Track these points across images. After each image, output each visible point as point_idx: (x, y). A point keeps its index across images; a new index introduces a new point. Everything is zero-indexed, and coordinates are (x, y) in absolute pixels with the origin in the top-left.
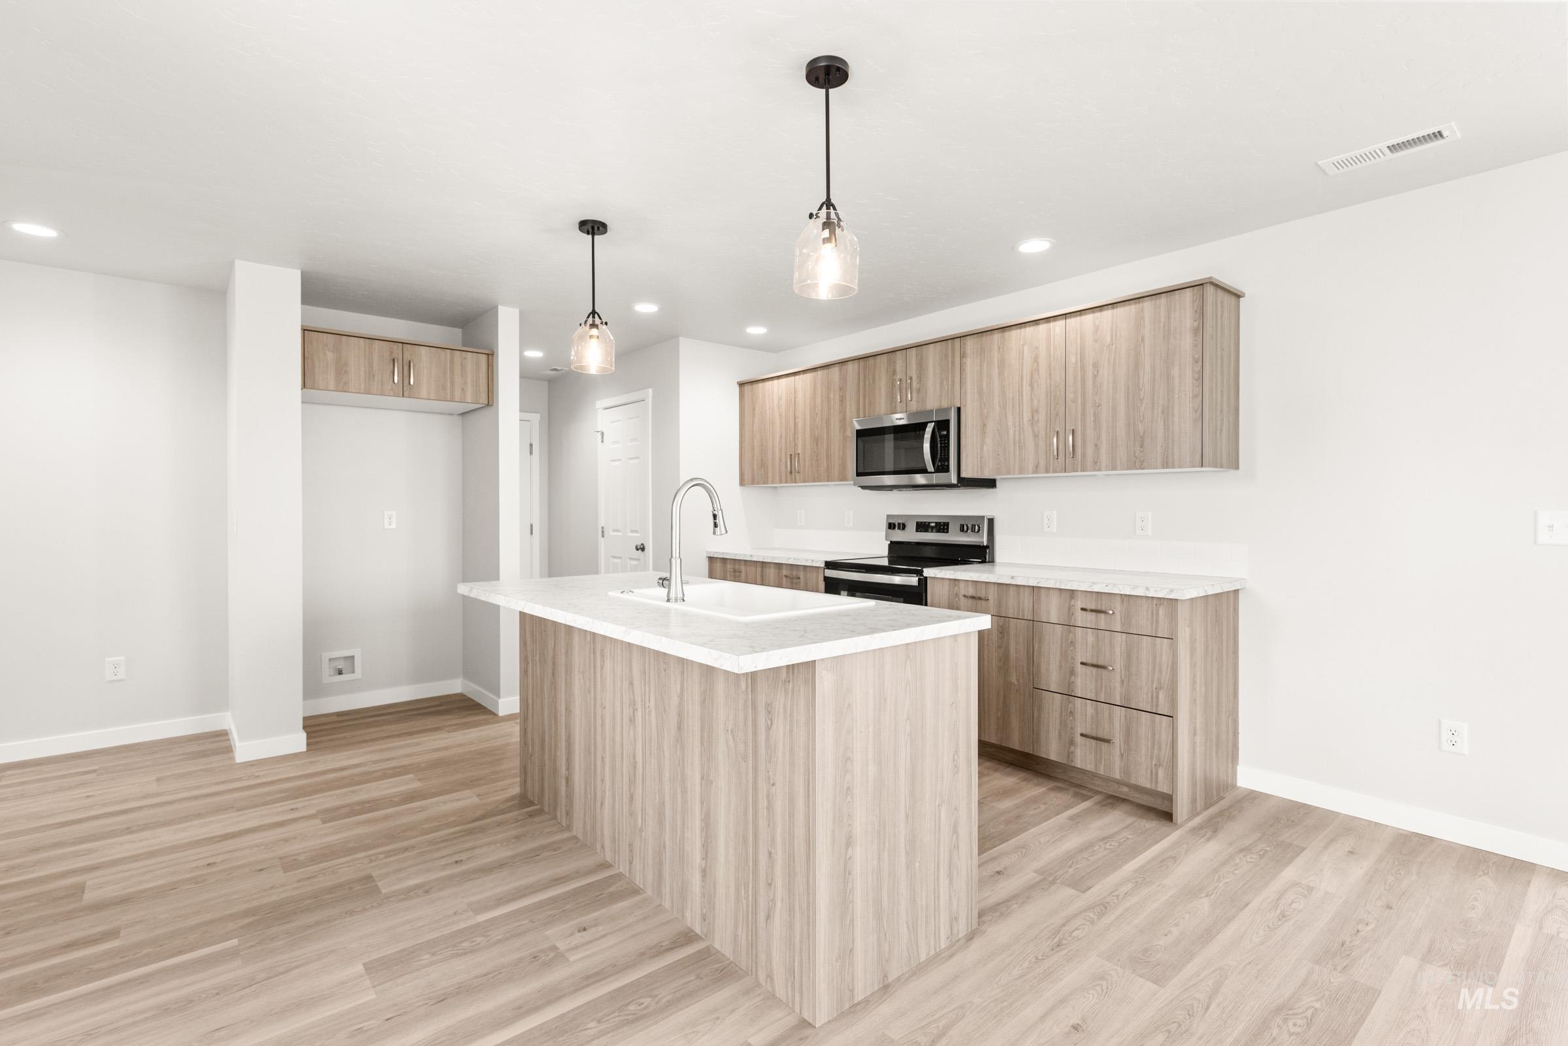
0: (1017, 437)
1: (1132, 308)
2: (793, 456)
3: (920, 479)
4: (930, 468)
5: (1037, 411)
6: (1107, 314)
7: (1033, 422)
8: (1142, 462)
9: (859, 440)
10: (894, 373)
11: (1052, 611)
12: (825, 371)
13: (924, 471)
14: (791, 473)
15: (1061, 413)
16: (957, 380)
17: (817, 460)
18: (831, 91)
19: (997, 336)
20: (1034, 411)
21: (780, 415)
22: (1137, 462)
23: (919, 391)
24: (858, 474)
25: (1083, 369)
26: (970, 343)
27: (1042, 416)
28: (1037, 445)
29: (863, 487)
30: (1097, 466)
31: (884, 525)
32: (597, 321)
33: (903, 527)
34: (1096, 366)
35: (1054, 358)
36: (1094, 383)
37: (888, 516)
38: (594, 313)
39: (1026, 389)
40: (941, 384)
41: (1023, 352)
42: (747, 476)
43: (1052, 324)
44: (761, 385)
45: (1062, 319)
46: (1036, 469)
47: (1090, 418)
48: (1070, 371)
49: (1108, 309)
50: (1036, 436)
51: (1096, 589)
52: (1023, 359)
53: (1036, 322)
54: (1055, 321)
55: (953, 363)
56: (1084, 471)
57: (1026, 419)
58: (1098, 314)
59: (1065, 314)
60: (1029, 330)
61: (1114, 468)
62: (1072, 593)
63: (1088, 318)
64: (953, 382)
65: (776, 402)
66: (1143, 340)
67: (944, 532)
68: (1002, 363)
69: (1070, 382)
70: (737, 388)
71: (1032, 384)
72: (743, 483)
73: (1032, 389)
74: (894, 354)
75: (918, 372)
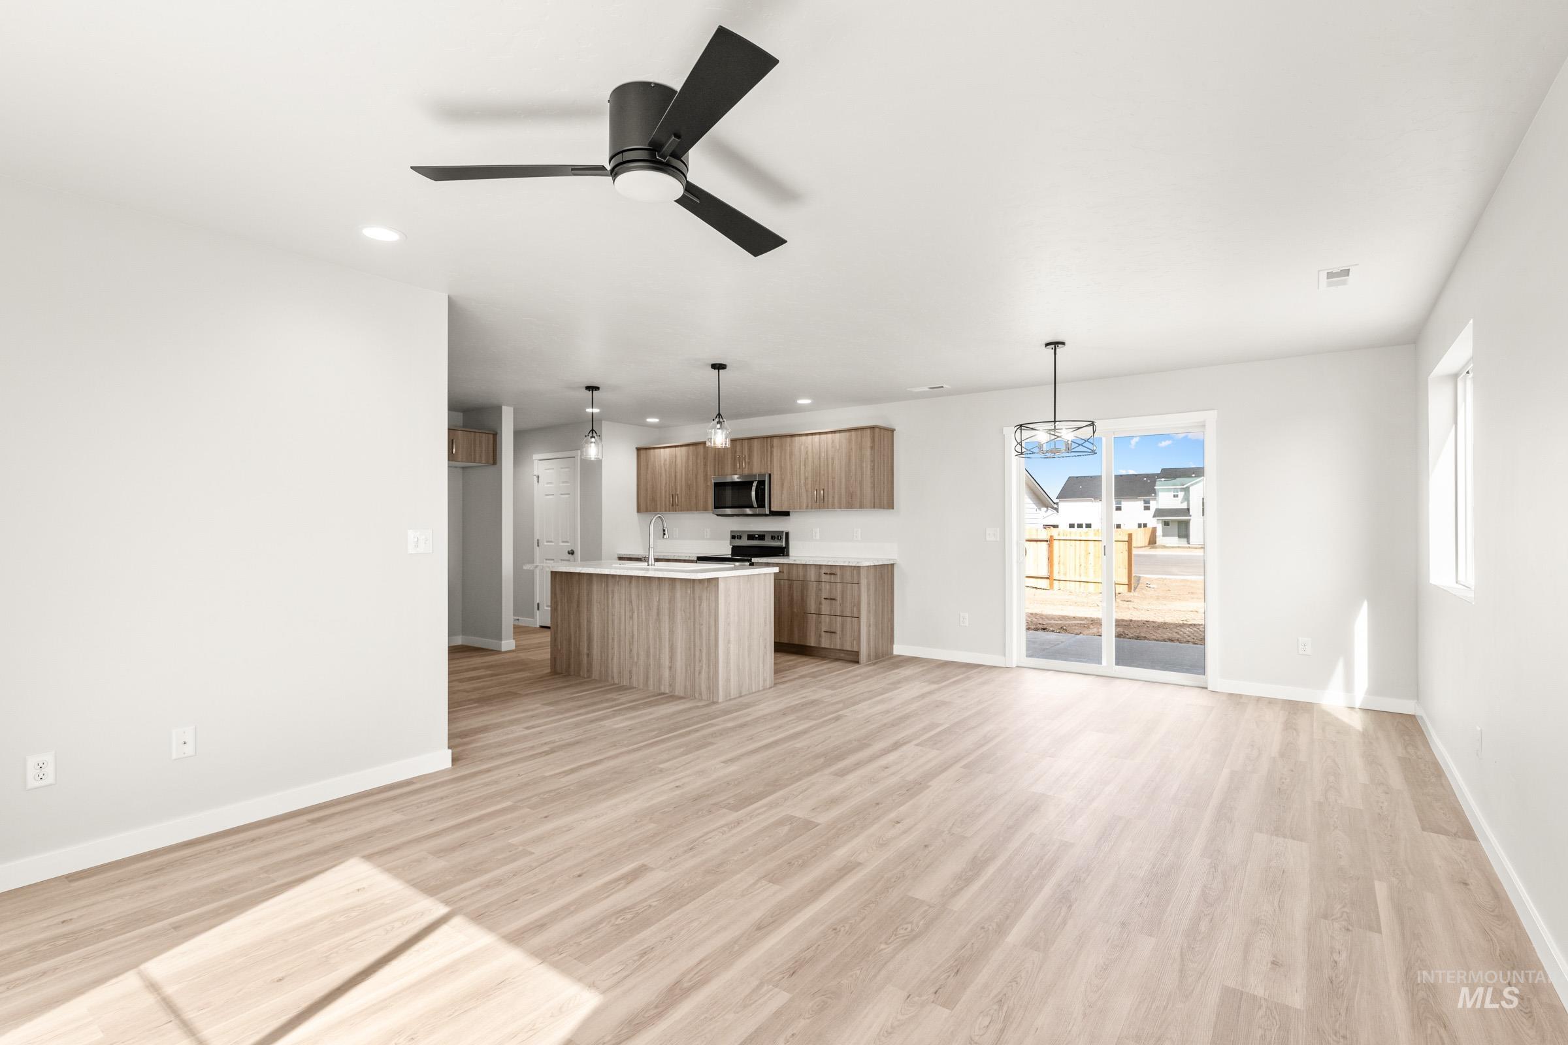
0: (798, 491)
1: (847, 434)
2: (674, 496)
3: (748, 511)
4: (755, 505)
5: (807, 478)
6: (837, 435)
7: (805, 484)
9: (715, 489)
10: (736, 452)
11: (812, 575)
13: (751, 507)
14: (673, 505)
15: (818, 480)
16: (769, 459)
17: (690, 499)
18: (720, 371)
19: (788, 439)
20: (806, 479)
21: (666, 471)
22: (850, 505)
23: (749, 463)
24: (715, 508)
25: (827, 459)
26: (776, 441)
27: (809, 481)
28: (807, 496)
29: (718, 515)
30: (833, 507)
31: (729, 536)
32: (595, 435)
33: (740, 537)
34: (833, 459)
35: (815, 453)
36: (832, 467)
37: (731, 532)
38: (593, 430)
39: (802, 467)
40: (761, 461)
41: (801, 449)
42: (643, 506)
43: (814, 437)
45: (818, 435)
46: (807, 507)
47: (830, 484)
48: (822, 461)
49: (838, 433)
50: (807, 491)
51: (830, 564)
52: (801, 452)
53: (807, 435)
55: (767, 450)
56: (828, 509)
57: (802, 482)
58: (833, 435)
59: (820, 433)
60: (804, 438)
61: (841, 509)
62: (820, 566)
63: (829, 436)
64: (767, 461)
65: (662, 462)
66: (852, 449)
67: (762, 540)
68: (791, 454)
69: (822, 464)
70: (635, 451)
71: (805, 465)
72: (639, 511)
73: (805, 467)
74: (735, 442)
75: (749, 453)
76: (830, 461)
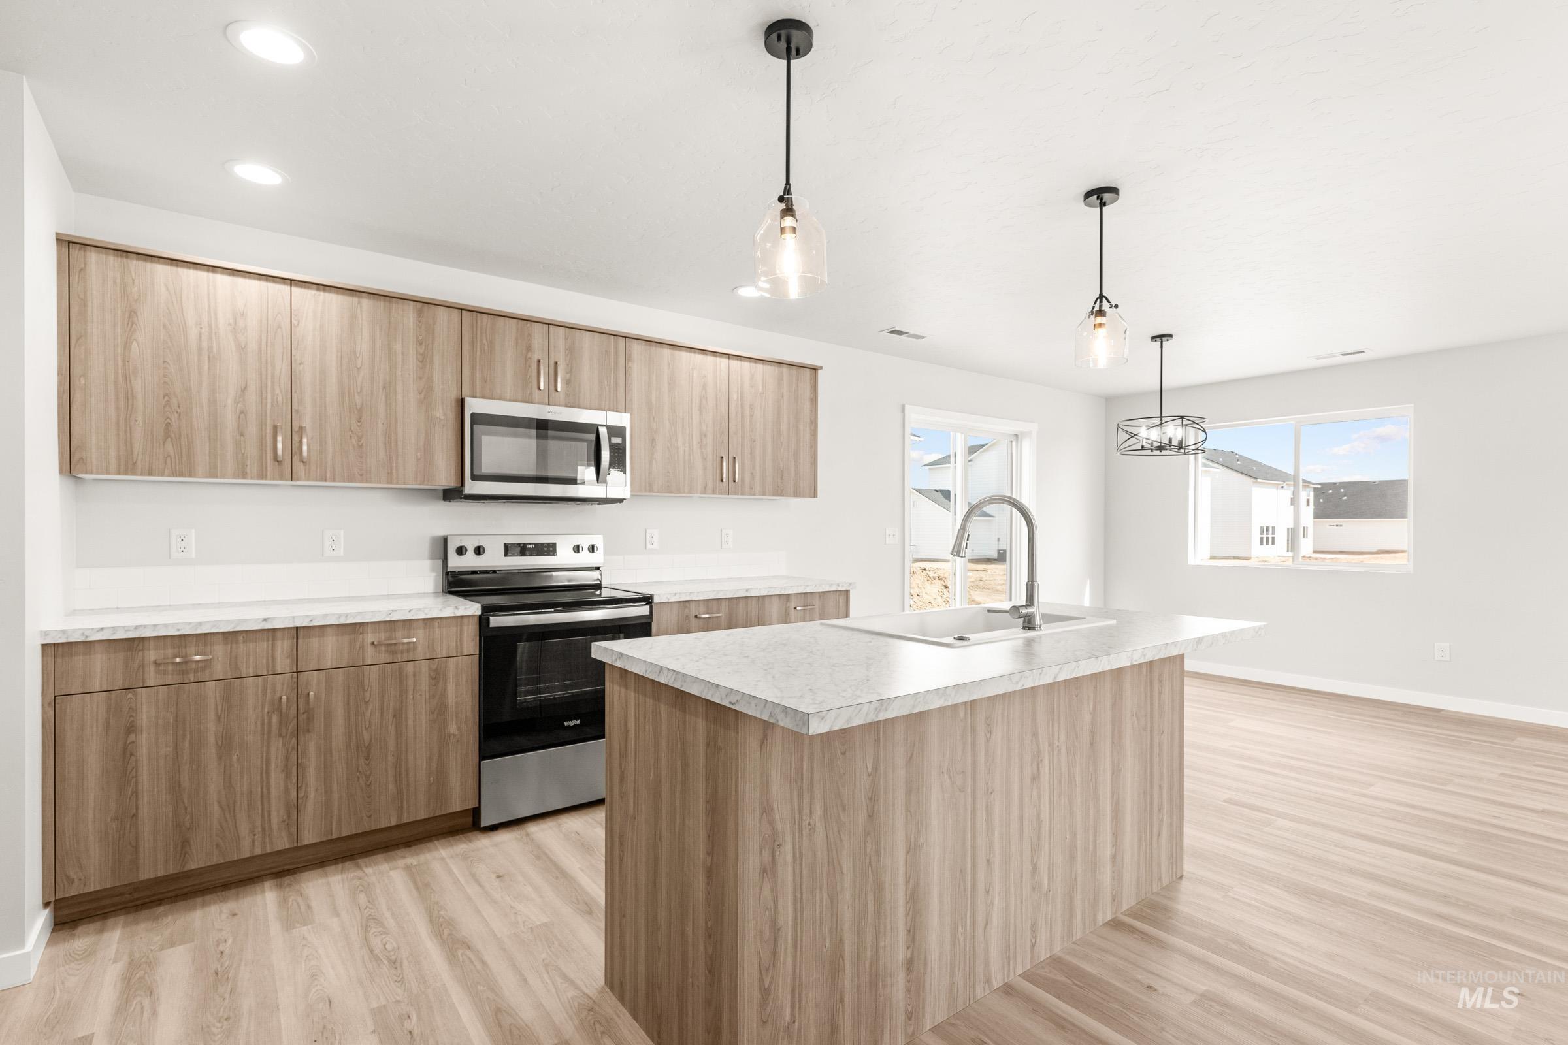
0: (687, 458)
5: (705, 436)
6: (760, 367)
7: (702, 445)
8: (782, 491)
9: (475, 426)
10: (529, 348)
12: (380, 304)
14: (280, 460)
15: (726, 441)
16: (622, 383)
17: (361, 446)
19: (666, 352)
20: (703, 435)
21: (242, 349)
22: (779, 492)
23: (568, 382)
25: (742, 407)
26: (636, 348)
27: (709, 440)
28: (705, 469)
30: (752, 491)
34: (752, 407)
35: (720, 390)
36: (750, 421)
39: (695, 413)
40: (601, 382)
41: (693, 376)
43: (718, 359)
44: (161, 269)
45: (726, 358)
46: (704, 491)
47: (747, 451)
48: (733, 406)
49: (760, 363)
50: (704, 459)
52: (692, 382)
53: (705, 352)
54: (721, 357)
55: (616, 363)
56: (743, 495)
57: (695, 441)
58: (753, 365)
59: (729, 355)
60: (698, 357)
61: (764, 495)
63: (747, 366)
64: (616, 384)
66: (783, 397)
68: (672, 381)
69: (732, 415)
70: (58, 249)
71: (700, 409)
73: (701, 414)
74: (529, 324)
75: (568, 358)
76: (747, 413)
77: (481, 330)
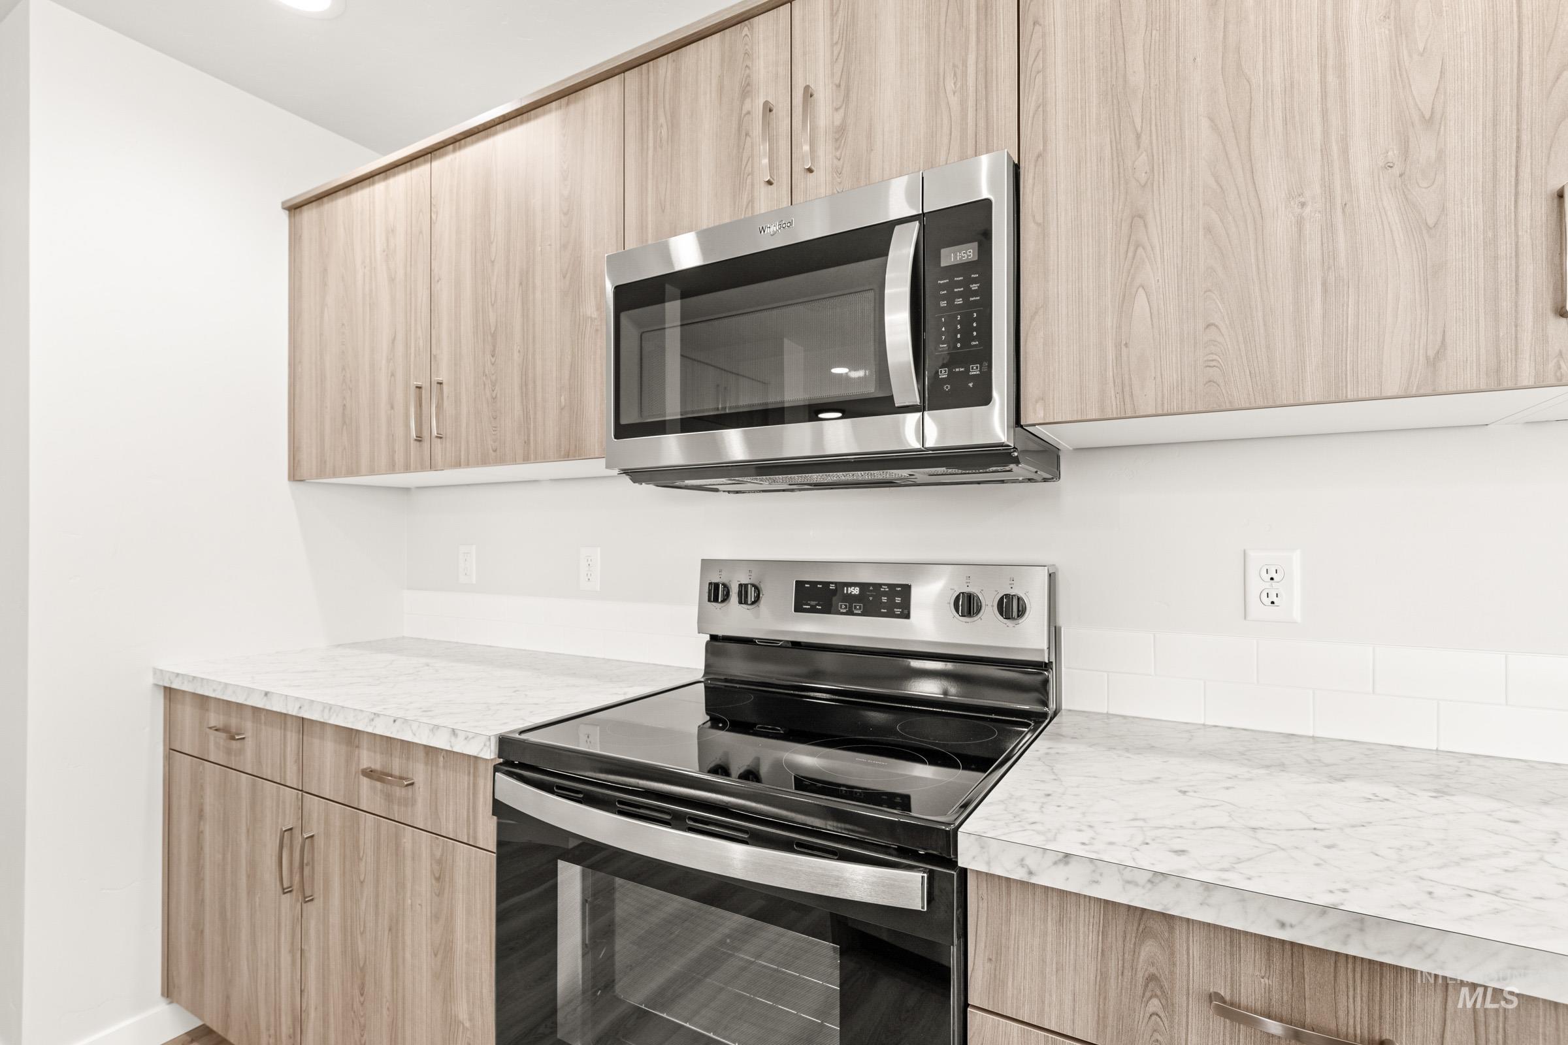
0: (1313, 249)
2: (425, 394)
9: (623, 316)
10: (746, 90)
13: (877, 398)
14: (419, 439)
17: (495, 399)
21: (392, 280)
23: (840, 130)
24: (623, 431)
29: (638, 475)
31: (693, 588)
33: (750, 595)
37: (706, 564)
40: (935, 91)
42: (309, 452)
64: (986, 75)
65: (381, 243)
67: (891, 614)
70: (284, 216)
72: (295, 475)
74: (744, 29)
75: (838, 67)
77: (656, 96)
